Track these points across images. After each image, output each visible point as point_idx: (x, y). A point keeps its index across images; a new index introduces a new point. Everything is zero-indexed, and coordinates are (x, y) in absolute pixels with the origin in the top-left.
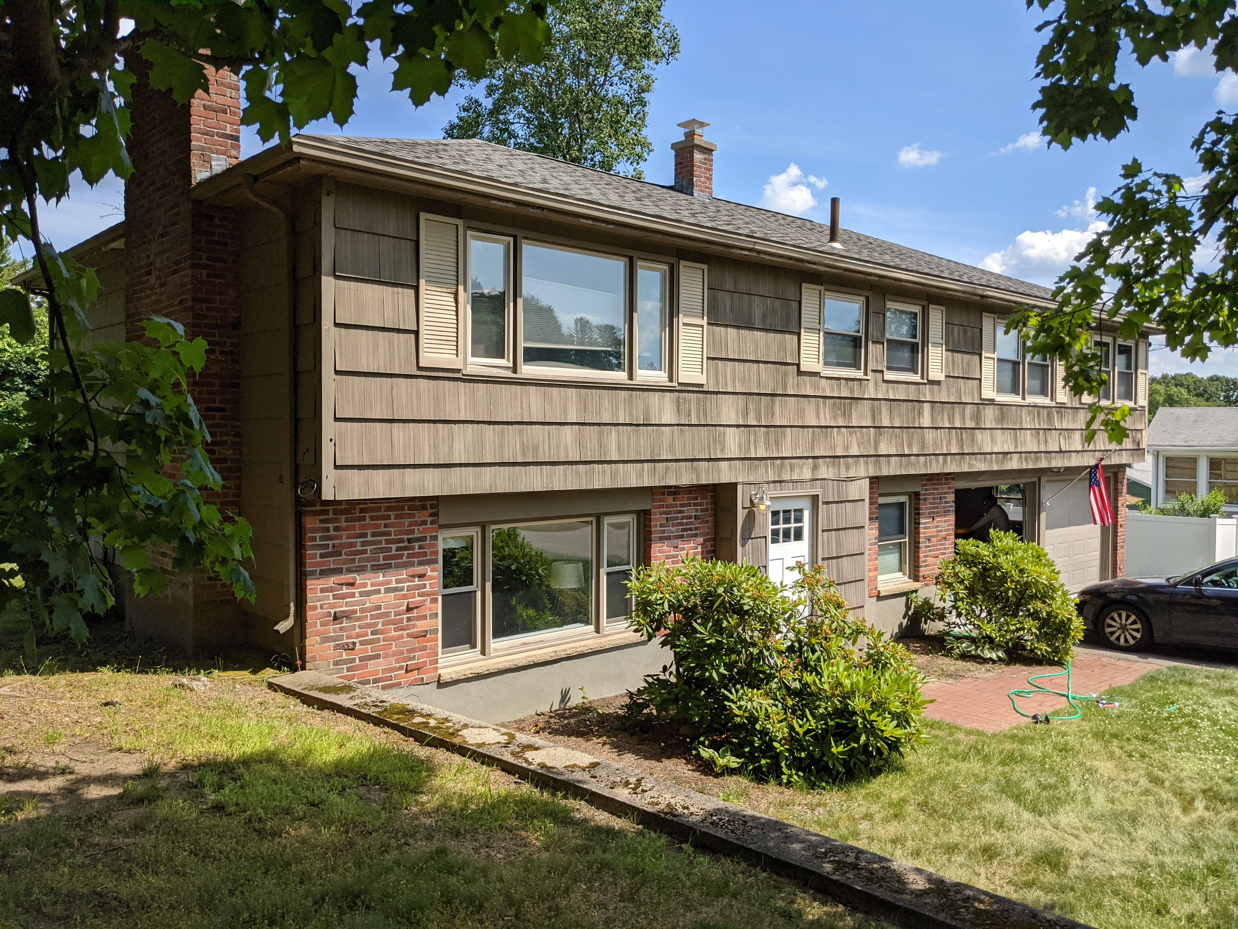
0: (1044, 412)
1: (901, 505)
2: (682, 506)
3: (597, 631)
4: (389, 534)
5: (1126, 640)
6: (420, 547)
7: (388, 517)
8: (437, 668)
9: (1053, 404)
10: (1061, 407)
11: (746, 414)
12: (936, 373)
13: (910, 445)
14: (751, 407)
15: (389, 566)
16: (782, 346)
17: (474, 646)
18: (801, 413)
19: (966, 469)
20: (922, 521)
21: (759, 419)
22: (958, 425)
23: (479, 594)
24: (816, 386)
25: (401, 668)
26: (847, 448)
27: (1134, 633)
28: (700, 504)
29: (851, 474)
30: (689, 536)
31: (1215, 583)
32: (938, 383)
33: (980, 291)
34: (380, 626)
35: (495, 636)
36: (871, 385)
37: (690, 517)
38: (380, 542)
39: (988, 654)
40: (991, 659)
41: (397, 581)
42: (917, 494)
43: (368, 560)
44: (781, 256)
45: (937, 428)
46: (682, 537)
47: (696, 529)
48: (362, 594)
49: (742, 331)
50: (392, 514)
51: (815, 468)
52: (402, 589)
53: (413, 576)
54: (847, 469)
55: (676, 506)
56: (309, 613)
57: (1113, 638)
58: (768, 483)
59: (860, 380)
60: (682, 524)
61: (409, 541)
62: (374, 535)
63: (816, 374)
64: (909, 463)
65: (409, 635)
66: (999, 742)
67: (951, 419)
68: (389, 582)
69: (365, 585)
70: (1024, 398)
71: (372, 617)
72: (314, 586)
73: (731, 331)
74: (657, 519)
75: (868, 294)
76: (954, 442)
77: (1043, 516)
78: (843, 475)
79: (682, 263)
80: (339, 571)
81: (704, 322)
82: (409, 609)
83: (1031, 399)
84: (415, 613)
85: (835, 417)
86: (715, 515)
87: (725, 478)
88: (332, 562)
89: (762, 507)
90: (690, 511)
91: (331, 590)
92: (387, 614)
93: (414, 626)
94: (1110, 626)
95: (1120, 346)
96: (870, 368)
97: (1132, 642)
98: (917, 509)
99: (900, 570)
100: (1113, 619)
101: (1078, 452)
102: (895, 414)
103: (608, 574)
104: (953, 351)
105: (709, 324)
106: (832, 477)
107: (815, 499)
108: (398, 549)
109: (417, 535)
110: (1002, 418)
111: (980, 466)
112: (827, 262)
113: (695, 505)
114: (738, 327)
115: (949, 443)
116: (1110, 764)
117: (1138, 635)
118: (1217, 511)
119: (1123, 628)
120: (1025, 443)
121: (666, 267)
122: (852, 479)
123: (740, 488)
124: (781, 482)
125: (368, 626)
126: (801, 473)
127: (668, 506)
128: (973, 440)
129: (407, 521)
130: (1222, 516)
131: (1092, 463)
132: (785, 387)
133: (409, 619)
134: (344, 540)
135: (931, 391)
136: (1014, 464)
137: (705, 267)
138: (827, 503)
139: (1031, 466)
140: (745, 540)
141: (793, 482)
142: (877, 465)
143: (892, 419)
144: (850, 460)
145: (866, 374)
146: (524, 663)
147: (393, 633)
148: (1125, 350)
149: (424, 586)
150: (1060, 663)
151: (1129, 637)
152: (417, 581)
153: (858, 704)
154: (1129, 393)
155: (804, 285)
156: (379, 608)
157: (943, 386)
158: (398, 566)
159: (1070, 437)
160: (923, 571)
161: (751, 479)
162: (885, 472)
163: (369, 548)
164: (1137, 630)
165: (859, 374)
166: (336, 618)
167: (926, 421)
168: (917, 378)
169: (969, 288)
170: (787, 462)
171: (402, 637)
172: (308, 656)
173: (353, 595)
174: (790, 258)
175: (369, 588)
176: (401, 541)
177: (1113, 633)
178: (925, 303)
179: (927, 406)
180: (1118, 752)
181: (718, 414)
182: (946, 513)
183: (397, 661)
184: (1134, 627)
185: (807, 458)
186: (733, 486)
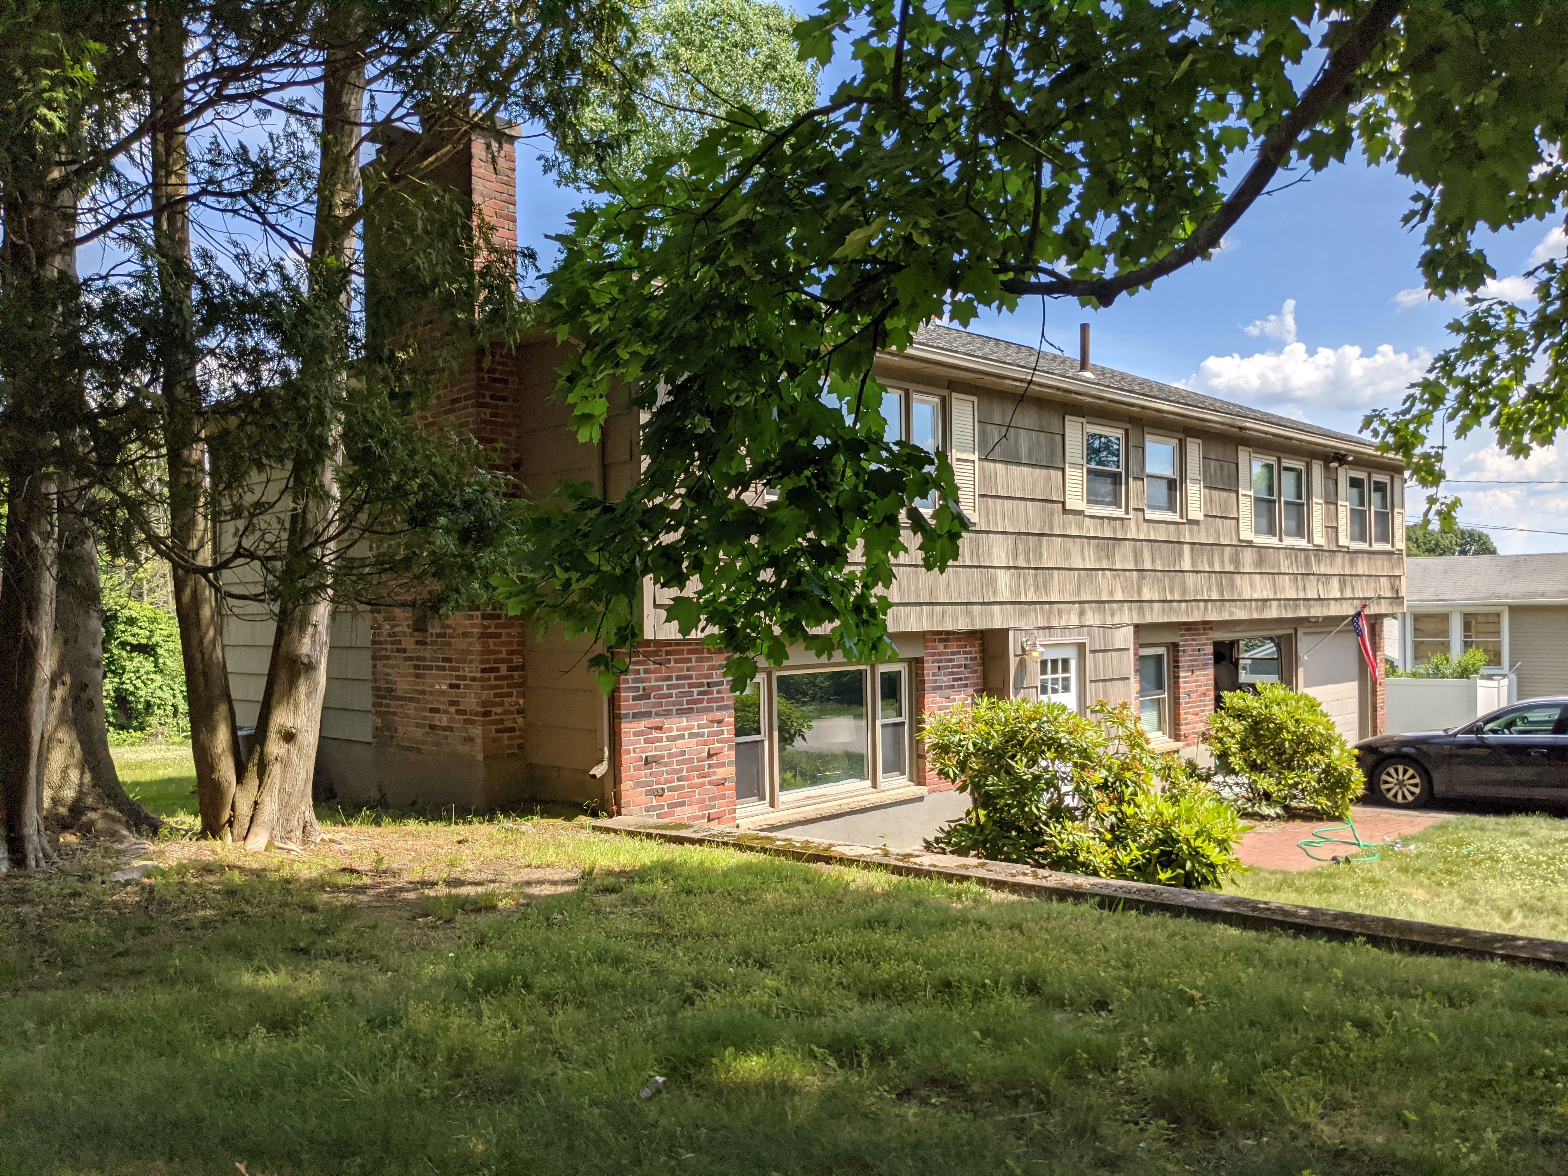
0: (1302, 555)
1: (1159, 657)
2: (953, 653)
3: (875, 786)
4: (691, 677)
5: (1404, 797)
6: (719, 692)
7: (690, 661)
8: (734, 818)
9: (1310, 546)
10: (1319, 549)
11: (1016, 556)
12: (1195, 513)
13: (1172, 591)
14: (1020, 547)
15: (691, 710)
16: (1048, 482)
17: (762, 798)
18: (1067, 553)
19: (1226, 617)
20: (1182, 674)
21: (1028, 562)
22: (1217, 569)
23: (766, 743)
24: (1080, 526)
25: (703, 816)
26: (1111, 593)
27: (1413, 789)
28: (969, 653)
29: (1117, 620)
30: (959, 686)
31: (1494, 731)
32: (1196, 522)
33: (1240, 422)
34: (684, 773)
35: (782, 788)
36: (1133, 524)
37: (960, 666)
38: (683, 686)
39: (1266, 810)
40: (1269, 816)
41: (699, 727)
42: (1175, 645)
43: (674, 704)
44: (1050, 387)
45: (1197, 572)
46: (953, 687)
47: (966, 679)
48: (669, 739)
49: (1010, 467)
50: (693, 657)
51: (1082, 613)
52: (703, 735)
53: (713, 722)
54: (1113, 615)
55: (946, 654)
56: (624, 757)
57: (1390, 796)
58: (1038, 629)
59: (1122, 519)
60: (952, 673)
61: (709, 685)
62: (678, 678)
63: (1080, 513)
64: (1171, 608)
65: (710, 783)
66: (1307, 878)
67: (1211, 563)
68: (692, 728)
69: (671, 729)
70: (1281, 540)
71: (679, 763)
72: (628, 728)
73: (999, 466)
74: (930, 667)
75: (1128, 426)
76: (1214, 587)
77: (1301, 671)
78: (1109, 621)
79: (954, 395)
80: (648, 714)
81: (975, 457)
82: (710, 756)
83: (1289, 541)
84: (714, 760)
85: (1099, 559)
86: (983, 664)
87: (998, 623)
88: (642, 706)
89: (1035, 654)
90: (960, 659)
91: (642, 733)
92: (691, 760)
93: (714, 773)
94: (1386, 782)
95: (1376, 483)
96: (1131, 506)
97: (1410, 798)
98: (1176, 661)
99: (1160, 728)
100: (1389, 775)
101: (1336, 599)
102: (1157, 556)
103: (884, 726)
104: (1210, 488)
105: (980, 459)
106: (1098, 623)
107: (1081, 647)
108: (700, 693)
109: (715, 679)
110: (1260, 561)
111: (1240, 614)
112: (1094, 392)
113: (965, 653)
114: (1006, 462)
115: (1209, 589)
116: (1420, 891)
117: (1417, 791)
118: (1476, 671)
119: (1401, 784)
120: (1283, 589)
121: (937, 400)
122: (1117, 626)
123: (1011, 633)
124: (1050, 628)
125: (675, 772)
126: (1069, 619)
127: (940, 654)
128: (1232, 586)
129: (706, 665)
130: (1483, 677)
131: (1352, 612)
132: (1051, 527)
133: (710, 766)
134: (653, 683)
135: (1191, 531)
136: (1273, 612)
137: (975, 399)
138: (1094, 651)
139: (1290, 615)
140: (1017, 689)
141: (1062, 628)
142: (1141, 611)
143: (1153, 561)
144: (1115, 605)
145: (1127, 513)
146: (813, 815)
147: (696, 780)
148: (1380, 487)
149: (722, 732)
150: (1340, 819)
151: (1407, 793)
152: (716, 728)
153: (1183, 830)
154: (1385, 535)
155: (1067, 418)
156: (683, 753)
157: (1202, 526)
158: (699, 711)
159: (1328, 584)
160: (1184, 729)
161: (1022, 625)
162: (1148, 619)
163: (674, 692)
164: (1416, 785)
165: (1121, 513)
166: (647, 762)
167: (1187, 565)
168: (1176, 517)
169: (1228, 419)
170: (1055, 606)
171: (703, 784)
172: (623, 801)
173: (660, 740)
174: (1058, 389)
175: (675, 733)
176: (701, 685)
177: (1389, 790)
178: (1182, 436)
179: (1187, 548)
180: (1426, 882)
181: (990, 555)
182: (1205, 666)
183: (700, 810)
184: (1412, 781)
185: (1074, 603)
186: (1004, 632)
